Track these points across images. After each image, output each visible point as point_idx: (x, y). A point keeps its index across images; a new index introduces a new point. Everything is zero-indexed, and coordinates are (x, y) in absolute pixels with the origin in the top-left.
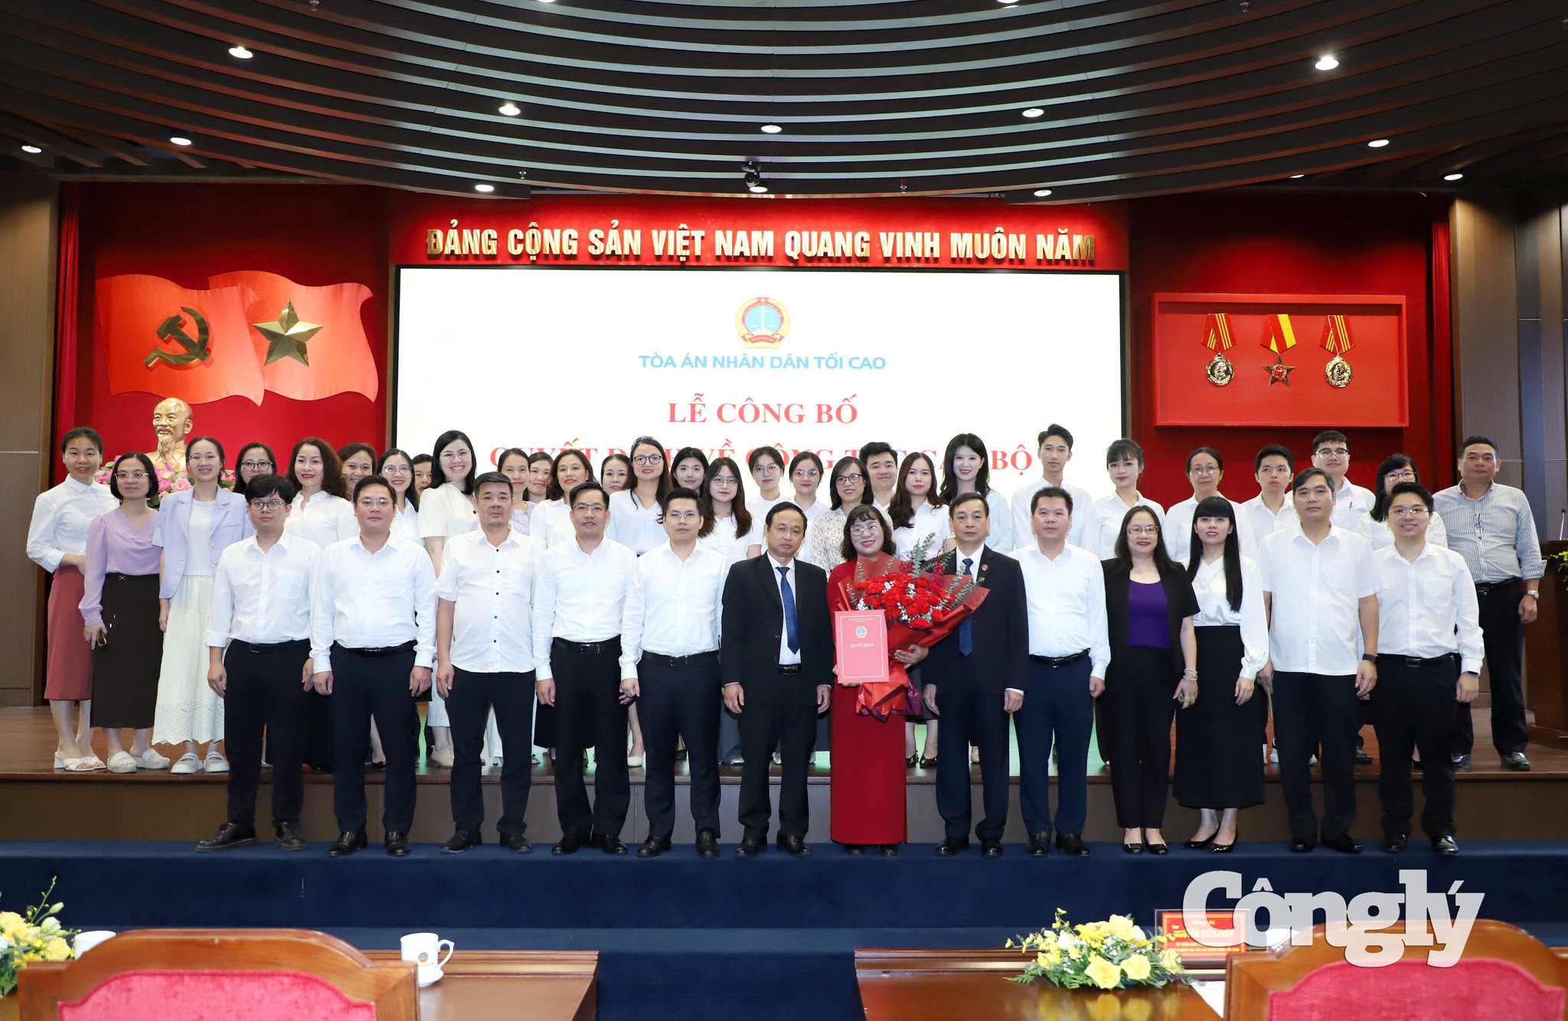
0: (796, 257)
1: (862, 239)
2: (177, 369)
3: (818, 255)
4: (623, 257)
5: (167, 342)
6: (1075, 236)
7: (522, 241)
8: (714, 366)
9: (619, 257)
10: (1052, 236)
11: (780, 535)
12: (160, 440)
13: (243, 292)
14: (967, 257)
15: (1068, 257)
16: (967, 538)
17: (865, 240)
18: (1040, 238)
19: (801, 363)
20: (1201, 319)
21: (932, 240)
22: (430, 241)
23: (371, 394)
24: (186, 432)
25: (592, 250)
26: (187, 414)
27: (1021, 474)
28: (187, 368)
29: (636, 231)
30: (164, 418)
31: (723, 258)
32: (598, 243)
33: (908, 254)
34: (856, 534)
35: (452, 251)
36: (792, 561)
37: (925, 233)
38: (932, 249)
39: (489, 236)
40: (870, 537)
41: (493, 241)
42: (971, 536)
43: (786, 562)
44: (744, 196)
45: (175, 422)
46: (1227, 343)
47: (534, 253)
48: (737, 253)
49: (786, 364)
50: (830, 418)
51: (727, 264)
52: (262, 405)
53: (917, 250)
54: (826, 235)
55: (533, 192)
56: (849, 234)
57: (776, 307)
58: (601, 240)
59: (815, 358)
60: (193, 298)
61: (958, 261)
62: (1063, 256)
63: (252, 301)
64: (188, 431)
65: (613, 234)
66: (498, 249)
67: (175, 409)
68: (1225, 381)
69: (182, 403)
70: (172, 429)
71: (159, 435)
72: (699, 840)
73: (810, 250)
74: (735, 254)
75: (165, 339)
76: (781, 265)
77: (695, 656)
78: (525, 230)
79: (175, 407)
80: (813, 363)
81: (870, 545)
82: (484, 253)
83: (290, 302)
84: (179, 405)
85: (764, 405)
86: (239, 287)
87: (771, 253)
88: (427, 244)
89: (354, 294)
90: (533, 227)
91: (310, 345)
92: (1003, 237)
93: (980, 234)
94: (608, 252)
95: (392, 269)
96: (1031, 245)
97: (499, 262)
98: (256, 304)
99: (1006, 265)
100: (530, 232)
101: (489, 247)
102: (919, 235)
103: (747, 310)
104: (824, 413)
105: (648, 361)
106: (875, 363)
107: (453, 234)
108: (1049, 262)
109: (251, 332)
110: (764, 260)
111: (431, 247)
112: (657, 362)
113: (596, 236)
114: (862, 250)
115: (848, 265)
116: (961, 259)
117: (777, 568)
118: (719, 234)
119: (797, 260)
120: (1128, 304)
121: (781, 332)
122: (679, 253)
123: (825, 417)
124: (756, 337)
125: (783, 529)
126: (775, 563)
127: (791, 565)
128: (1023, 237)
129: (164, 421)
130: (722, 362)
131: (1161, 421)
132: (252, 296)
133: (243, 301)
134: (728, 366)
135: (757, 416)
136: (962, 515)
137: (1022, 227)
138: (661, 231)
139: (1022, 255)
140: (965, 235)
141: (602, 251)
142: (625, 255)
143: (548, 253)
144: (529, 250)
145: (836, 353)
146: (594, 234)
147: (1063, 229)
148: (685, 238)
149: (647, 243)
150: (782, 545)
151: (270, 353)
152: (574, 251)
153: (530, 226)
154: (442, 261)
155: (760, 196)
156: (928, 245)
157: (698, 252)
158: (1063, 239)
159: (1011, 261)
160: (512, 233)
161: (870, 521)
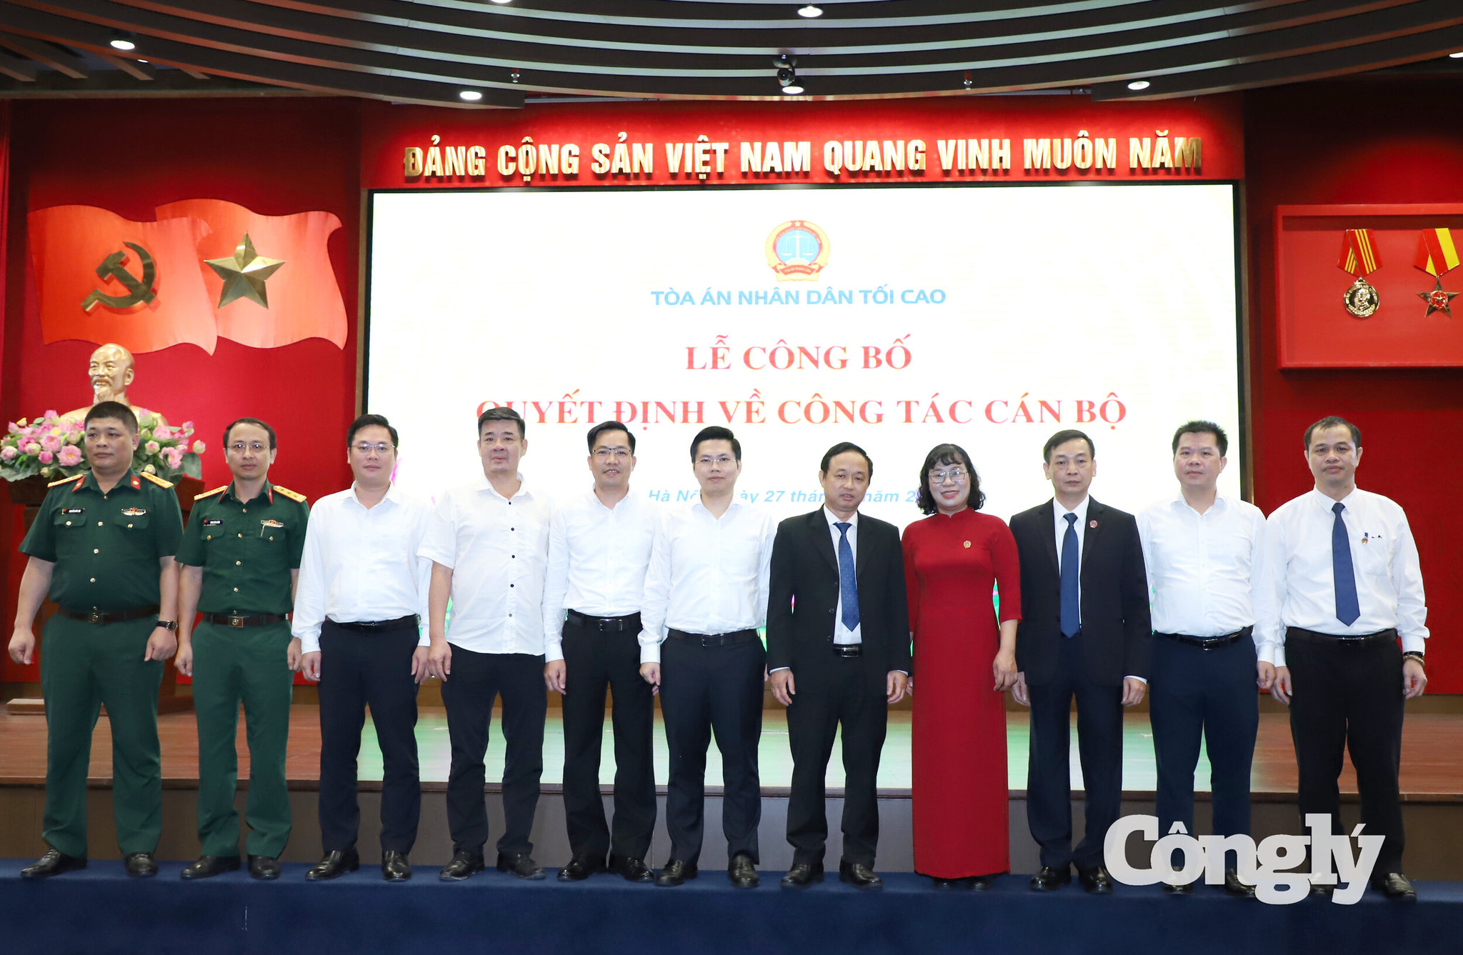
0: (837, 172)
1: (916, 148)
2: (118, 313)
3: (863, 169)
4: (632, 176)
5: (107, 283)
6: (1176, 139)
7: (514, 159)
8: (741, 303)
9: (627, 176)
10: (1149, 139)
11: (839, 483)
12: (97, 392)
13: (194, 223)
14: (1044, 167)
15: (1169, 164)
16: (1070, 489)
17: (920, 150)
18: (1134, 142)
19: (843, 298)
20: (1336, 237)
21: (1001, 147)
22: (408, 161)
23: (340, 340)
24: (127, 384)
25: (595, 168)
26: (128, 363)
27: (1113, 428)
28: (131, 312)
29: (647, 145)
30: (102, 367)
31: (750, 175)
32: (602, 159)
33: (973, 166)
34: (936, 480)
35: (434, 173)
36: (855, 516)
37: (993, 140)
38: (1001, 159)
39: (476, 154)
40: (953, 485)
41: (480, 160)
42: (1074, 486)
43: (848, 517)
44: (776, 98)
45: (115, 371)
46: (1370, 266)
47: (528, 173)
48: (766, 169)
49: (826, 299)
50: (879, 362)
51: (755, 181)
52: (214, 354)
53: (983, 160)
54: (873, 145)
55: (528, 101)
56: (901, 143)
57: (813, 231)
58: (607, 156)
59: (861, 291)
60: (136, 231)
61: (1033, 172)
62: (1162, 164)
63: (204, 234)
64: (128, 382)
65: (621, 149)
66: (486, 169)
67: (114, 357)
68: (1368, 313)
69: (122, 349)
70: (110, 380)
71: (95, 387)
72: (732, 866)
73: (854, 163)
74: (764, 170)
75: (106, 279)
76: (819, 181)
77: (733, 633)
78: (517, 146)
79: (114, 354)
80: (858, 298)
81: (952, 497)
82: (471, 173)
83: (247, 235)
84: (119, 352)
85: (800, 348)
86: (190, 218)
87: (807, 168)
88: (404, 164)
89: (321, 224)
90: (527, 143)
91: (271, 284)
92: (1087, 143)
93: (1060, 140)
94: (615, 170)
95: (364, 194)
96: (1123, 151)
97: (487, 184)
98: (209, 237)
99: (1092, 176)
100: (524, 148)
101: (476, 167)
102: (985, 142)
103: (779, 236)
104: (871, 357)
105: (662, 297)
106: (933, 297)
107: (434, 152)
108: (1145, 171)
109: (203, 269)
110: (799, 177)
111: (408, 167)
112: (672, 298)
113: (600, 151)
114: (917, 161)
115: (899, 180)
116: (1037, 170)
117: (835, 524)
118: (745, 146)
119: (839, 175)
120: (1244, 219)
121: (820, 261)
122: (697, 170)
123: (872, 362)
124: (790, 267)
125: (842, 476)
126: (832, 518)
127: (853, 520)
128: (1112, 141)
129: (102, 370)
130: (749, 298)
131: (1288, 362)
132: (204, 228)
133: (194, 235)
134: (757, 303)
135: (791, 362)
136: (1061, 460)
137: (1111, 130)
138: (677, 144)
139: (1112, 164)
140: (1041, 141)
141: (607, 170)
142: (634, 174)
143: (544, 172)
144: (522, 170)
145: (885, 285)
146: (598, 149)
147: (1162, 131)
148: (705, 152)
149: (660, 158)
150: (842, 495)
151: (224, 294)
152: (575, 170)
153: (523, 141)
154: (421, 185)
155: (795, 99)
156: (997, 154)
157: (720, 169)
158: (1163, 143)
159: (1098, 171)
160: (502, 150)
161: (955, 465)
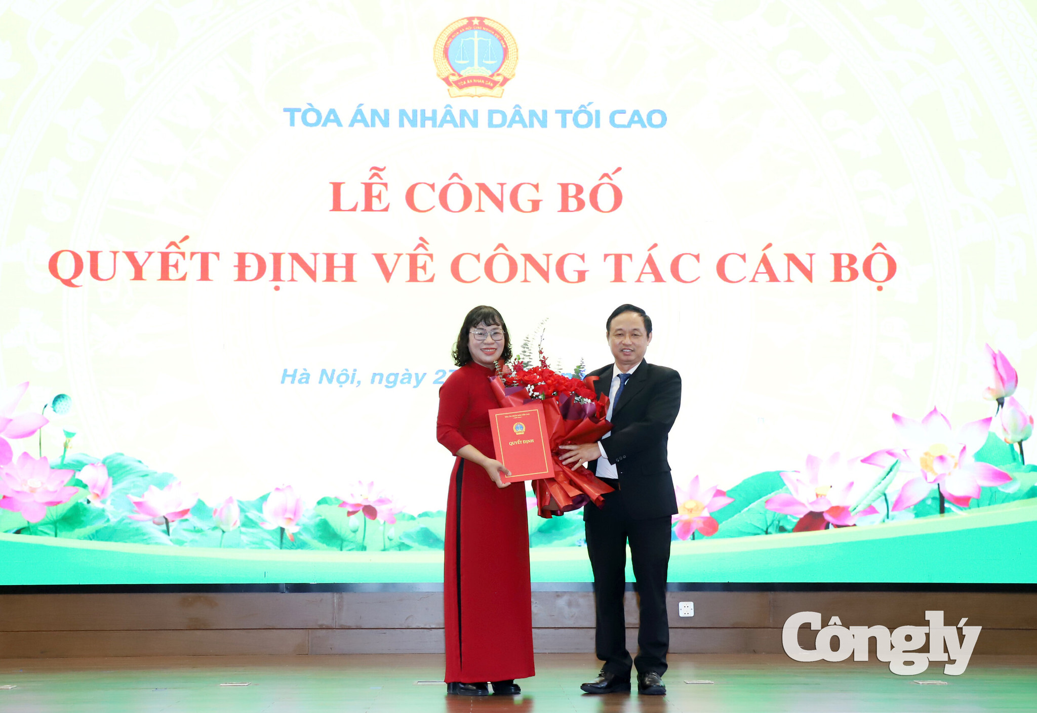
8: (402, 125)
19: (535, 120)
27: (880, 288)
49: (513, 121)
50: (581, 204)
57: (495, 32)
59: (557, 112)
80: (554, 120)
85: (479, 184)
103: (451, 37)
104: (572, 197)
105: (298, 116)
106: (651, 119)
112: (312, 118)
121: (505, 70)
123: (573, 204)
124: (466, 79)
130: (412, 119)
134: (423, 125)
135: (467, 202)
145: (590, 104)
